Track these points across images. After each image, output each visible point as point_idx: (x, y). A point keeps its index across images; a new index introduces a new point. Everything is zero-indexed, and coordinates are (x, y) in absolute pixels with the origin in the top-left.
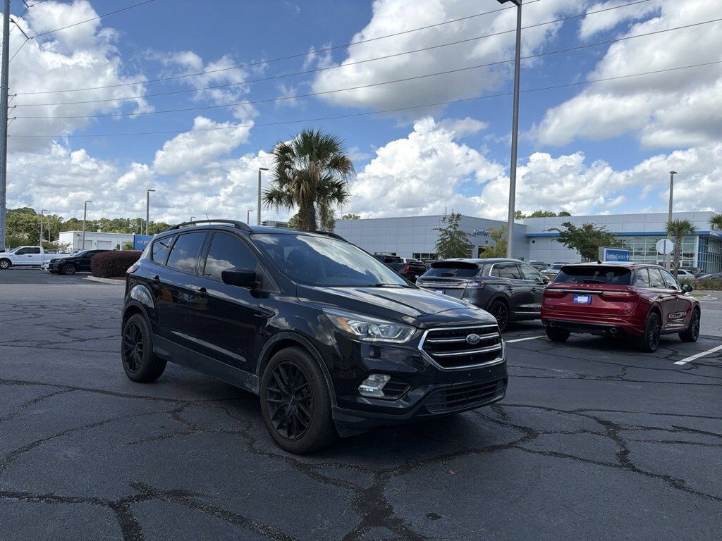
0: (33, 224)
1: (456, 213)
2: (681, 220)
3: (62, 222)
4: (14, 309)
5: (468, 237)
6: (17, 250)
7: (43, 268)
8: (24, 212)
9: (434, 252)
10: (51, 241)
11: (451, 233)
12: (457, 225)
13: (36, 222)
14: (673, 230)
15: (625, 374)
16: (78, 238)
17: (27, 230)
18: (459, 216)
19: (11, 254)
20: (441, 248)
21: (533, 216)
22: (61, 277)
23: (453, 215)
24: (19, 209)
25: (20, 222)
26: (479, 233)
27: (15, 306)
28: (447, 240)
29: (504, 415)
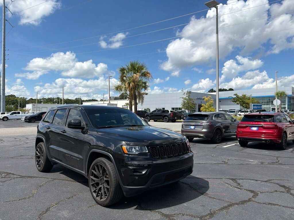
0: (15, 101)
3: (27, 100)
4: (15, 140)
5: (194, 101)
6: (10, 113)
7: (22, 120)
8: (11, 96)
9: (181, 107)
10: (23, 108)
11: (187, 99)
12: (190, 96)
13: (16, 100)
14: (278, 95)
15: (279, 161)
16: (34, 106)
17: (13, 104)
18: (190, 92)
19: (8, 115)
20: (183, 106)
22: (30, 124)
23: (188, 92)
24: (9, 95)
25: (10, 101)
26: (198, 99)
27: (15, 139)
28: (186, 102)
29: (239, 184)
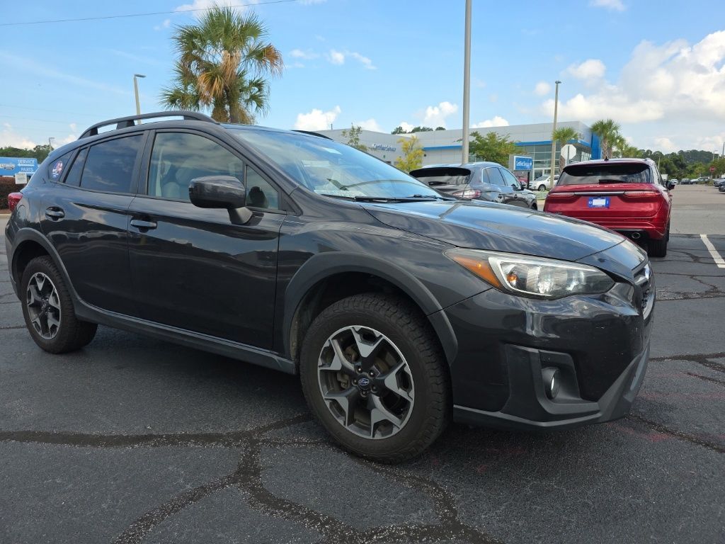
1: (356, 127)
2: (567, 127)
12: (358, 139)
14: (558, 138)
18: (359, 129)
21: (413, 131)
23: (353, 129)
26: (377, 148)
